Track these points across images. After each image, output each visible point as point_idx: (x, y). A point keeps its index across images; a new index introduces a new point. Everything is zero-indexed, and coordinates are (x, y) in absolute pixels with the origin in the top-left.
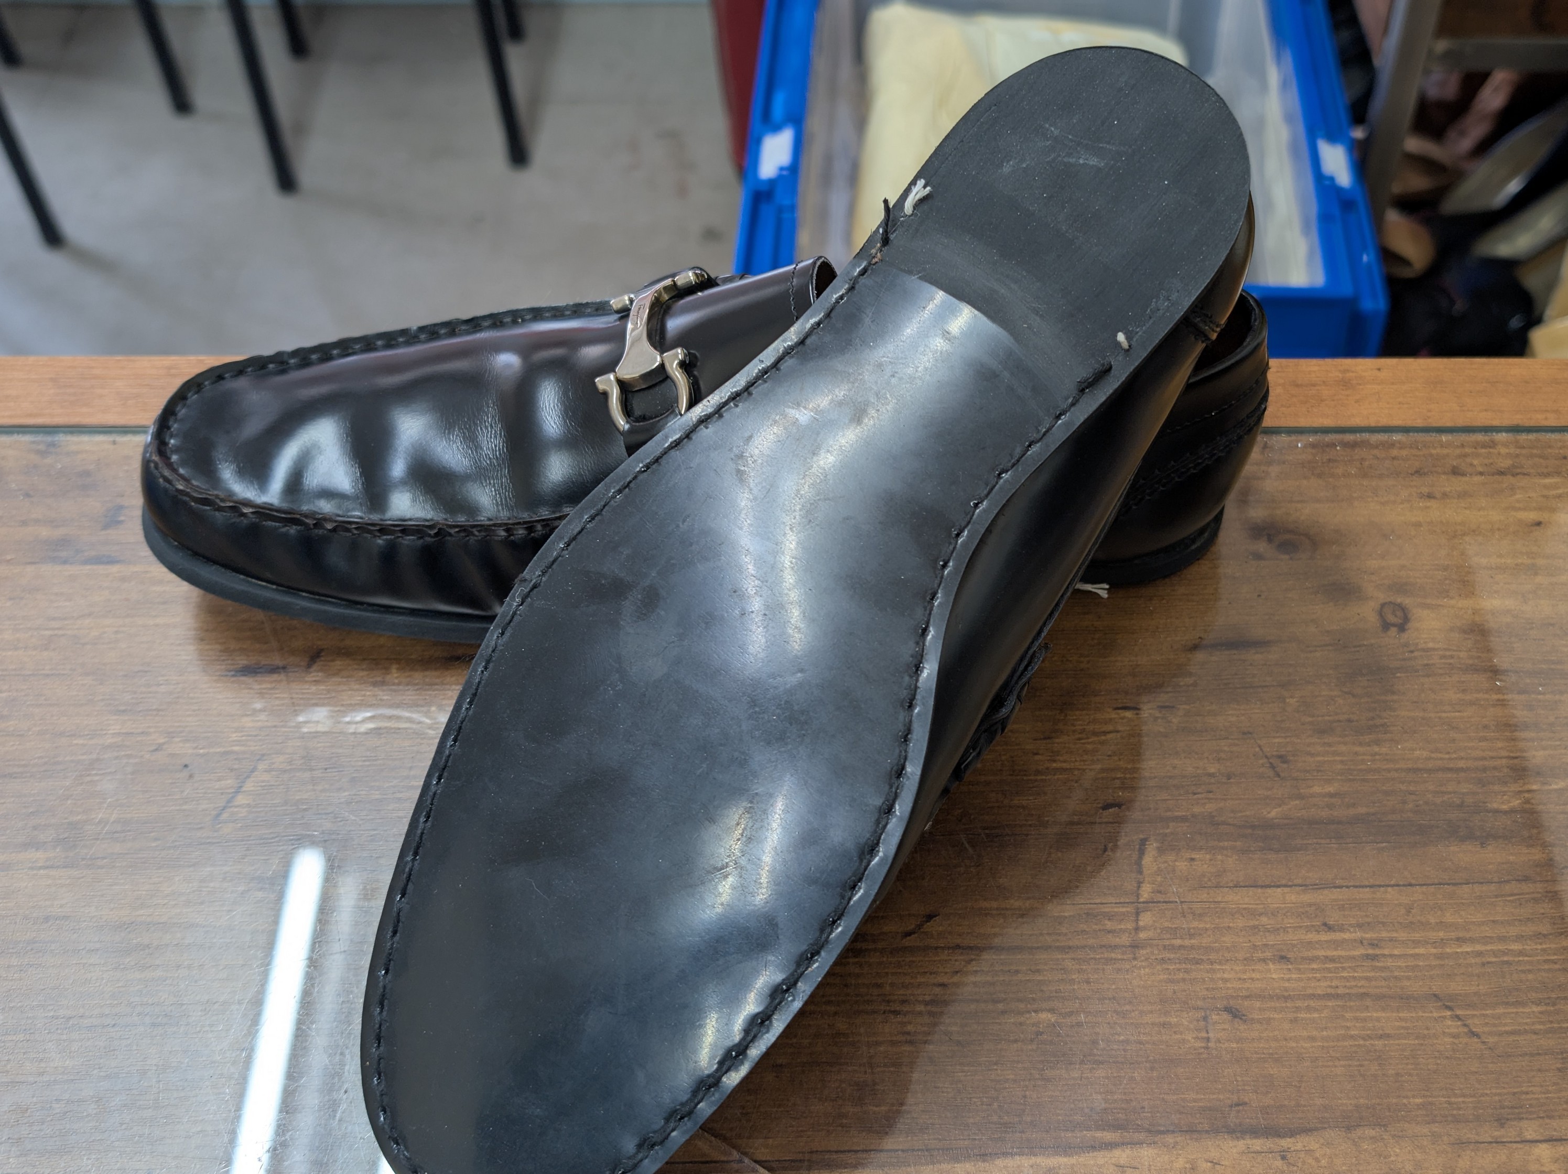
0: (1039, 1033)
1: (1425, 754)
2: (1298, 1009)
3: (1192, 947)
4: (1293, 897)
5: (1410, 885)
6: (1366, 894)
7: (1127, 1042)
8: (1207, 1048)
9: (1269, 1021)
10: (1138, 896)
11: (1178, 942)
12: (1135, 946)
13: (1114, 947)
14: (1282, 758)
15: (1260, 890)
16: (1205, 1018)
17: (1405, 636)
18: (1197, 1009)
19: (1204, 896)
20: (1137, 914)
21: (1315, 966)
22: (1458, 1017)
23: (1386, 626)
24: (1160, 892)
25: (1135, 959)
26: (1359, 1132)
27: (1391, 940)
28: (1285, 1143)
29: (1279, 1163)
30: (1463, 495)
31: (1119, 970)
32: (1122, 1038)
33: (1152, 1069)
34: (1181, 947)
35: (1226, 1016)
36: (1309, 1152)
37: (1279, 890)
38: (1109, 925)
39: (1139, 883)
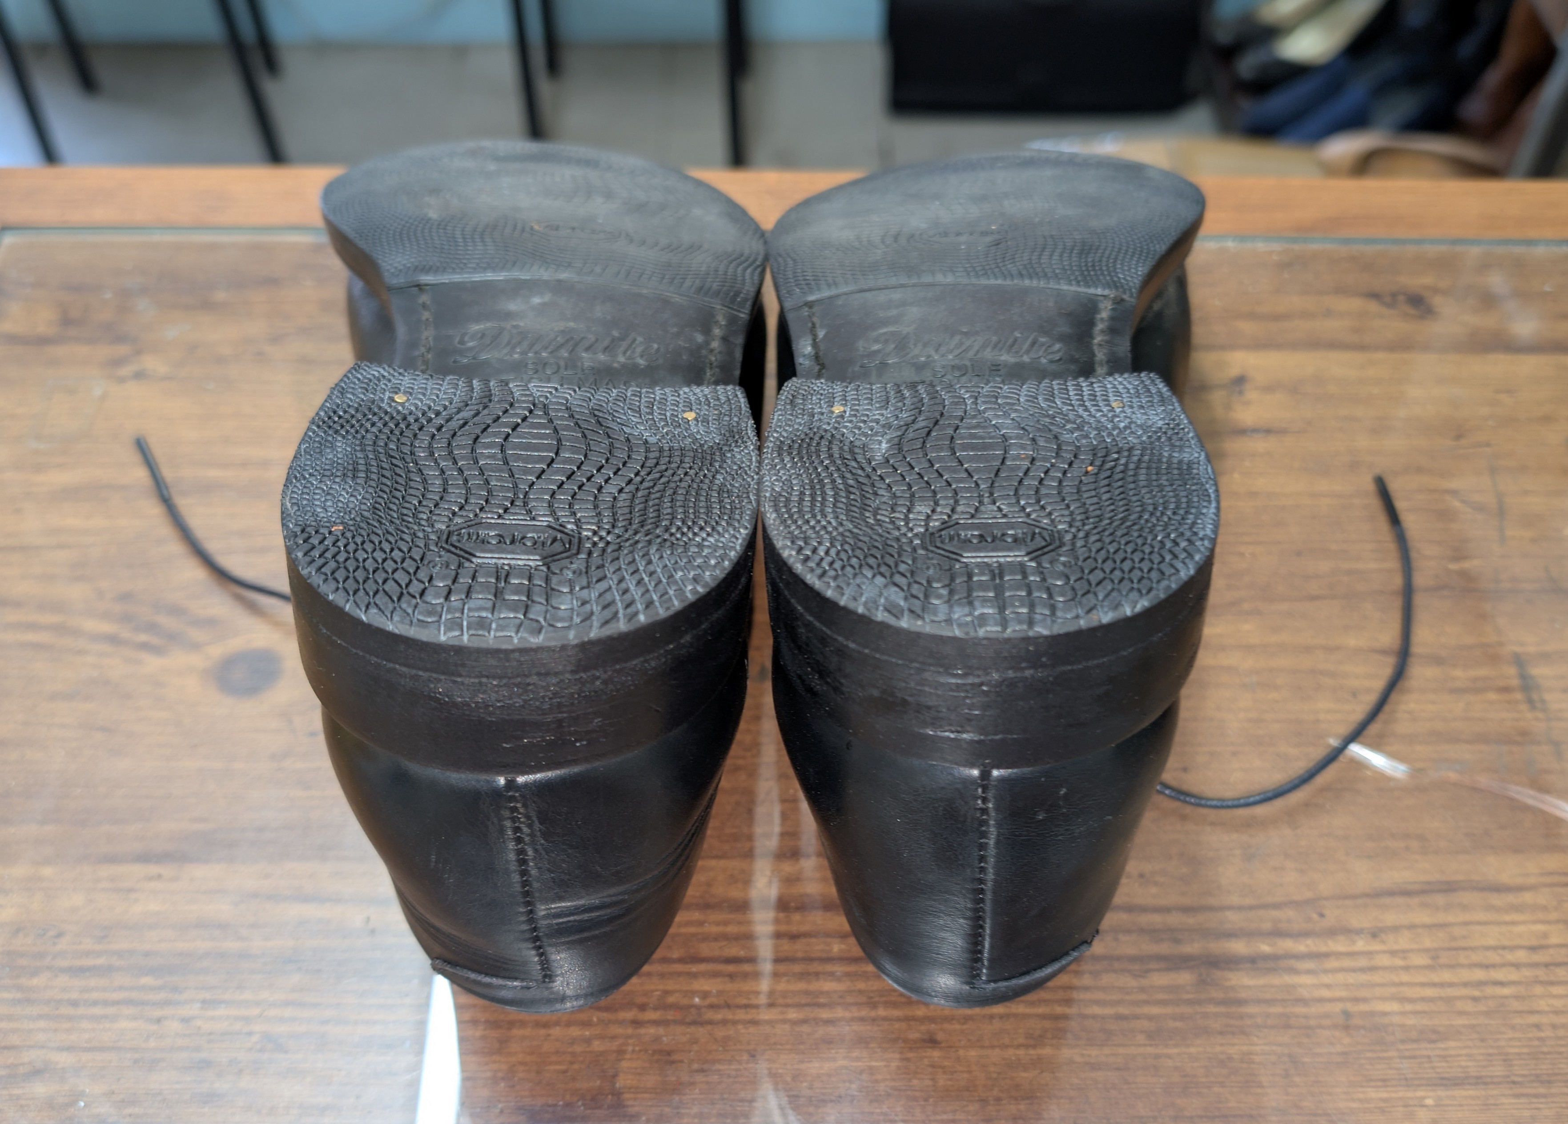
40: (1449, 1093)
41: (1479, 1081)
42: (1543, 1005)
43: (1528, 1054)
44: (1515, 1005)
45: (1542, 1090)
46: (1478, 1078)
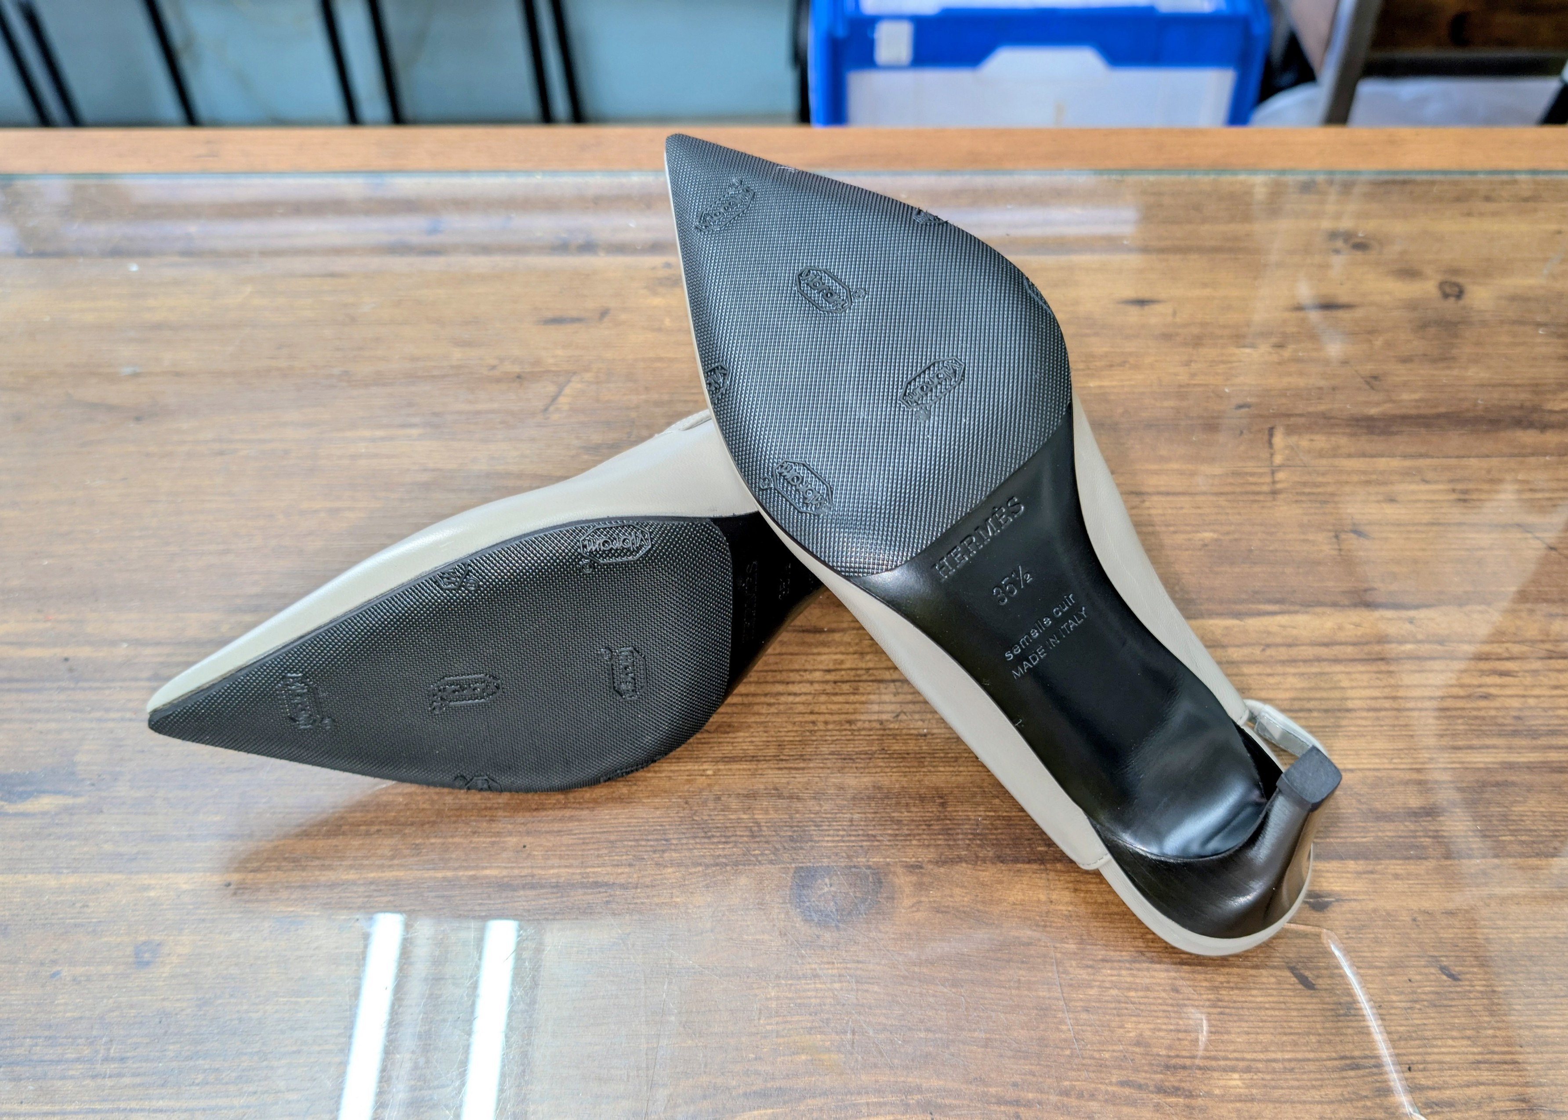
0: (1206, 545)
1: (1487, 375)
2: (1409, 532)
3: (1319, 494)
4: (1396, 463)
5: (1488, 456)
6: (1453, 461)
7: (1276, 551)
8: (1340, 555)
9: (1386, 539)
10: (1272, 462)
11: (1307, 490)
12: (1274, 493)
13: (1258, 493)
14: (1375, 378)
15: (1367, 459)
16: (1337, 537)
17: (1462, 303)
18: (1329, 531)
19: (1324, 462)
20: (1273, 473)
21: (1419, 505)
22: (1538, 538)
23: (1446, 296)
24: (1289, 460)
25: (1274, 500)
26: (1468, 608)
27: (1477, 490)
28: (1412, 613)
29: (1408, 626)
30: (1494, 214)
31: (1263, 507)
32: (1271, 548)
33: (1298, 567)
34: (1309, 494)
35: (1352, 535)
36: (1432, 619)
37: (1384, 459)
38: (1251, 479)
39: (1272, 455)
40: (727, 767)
41: (754, 759)
42: (823, 708)
43: (800, 741)
44: (801, 708)
45: (802, 765)
46: (753, 757)
